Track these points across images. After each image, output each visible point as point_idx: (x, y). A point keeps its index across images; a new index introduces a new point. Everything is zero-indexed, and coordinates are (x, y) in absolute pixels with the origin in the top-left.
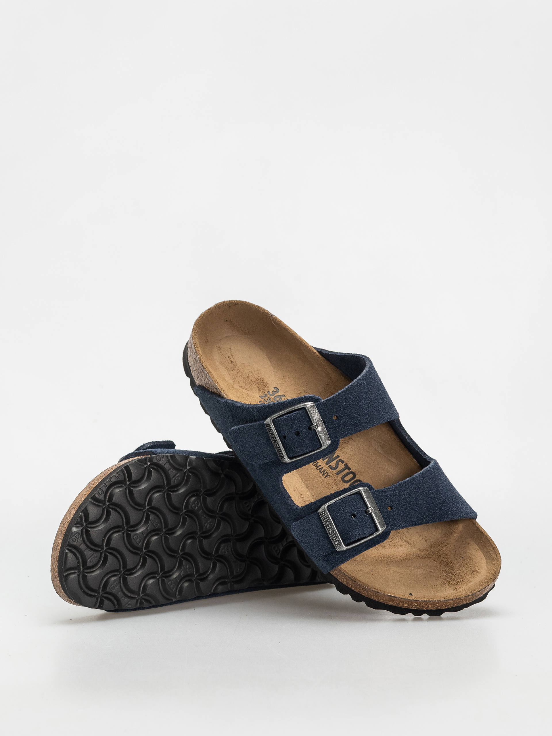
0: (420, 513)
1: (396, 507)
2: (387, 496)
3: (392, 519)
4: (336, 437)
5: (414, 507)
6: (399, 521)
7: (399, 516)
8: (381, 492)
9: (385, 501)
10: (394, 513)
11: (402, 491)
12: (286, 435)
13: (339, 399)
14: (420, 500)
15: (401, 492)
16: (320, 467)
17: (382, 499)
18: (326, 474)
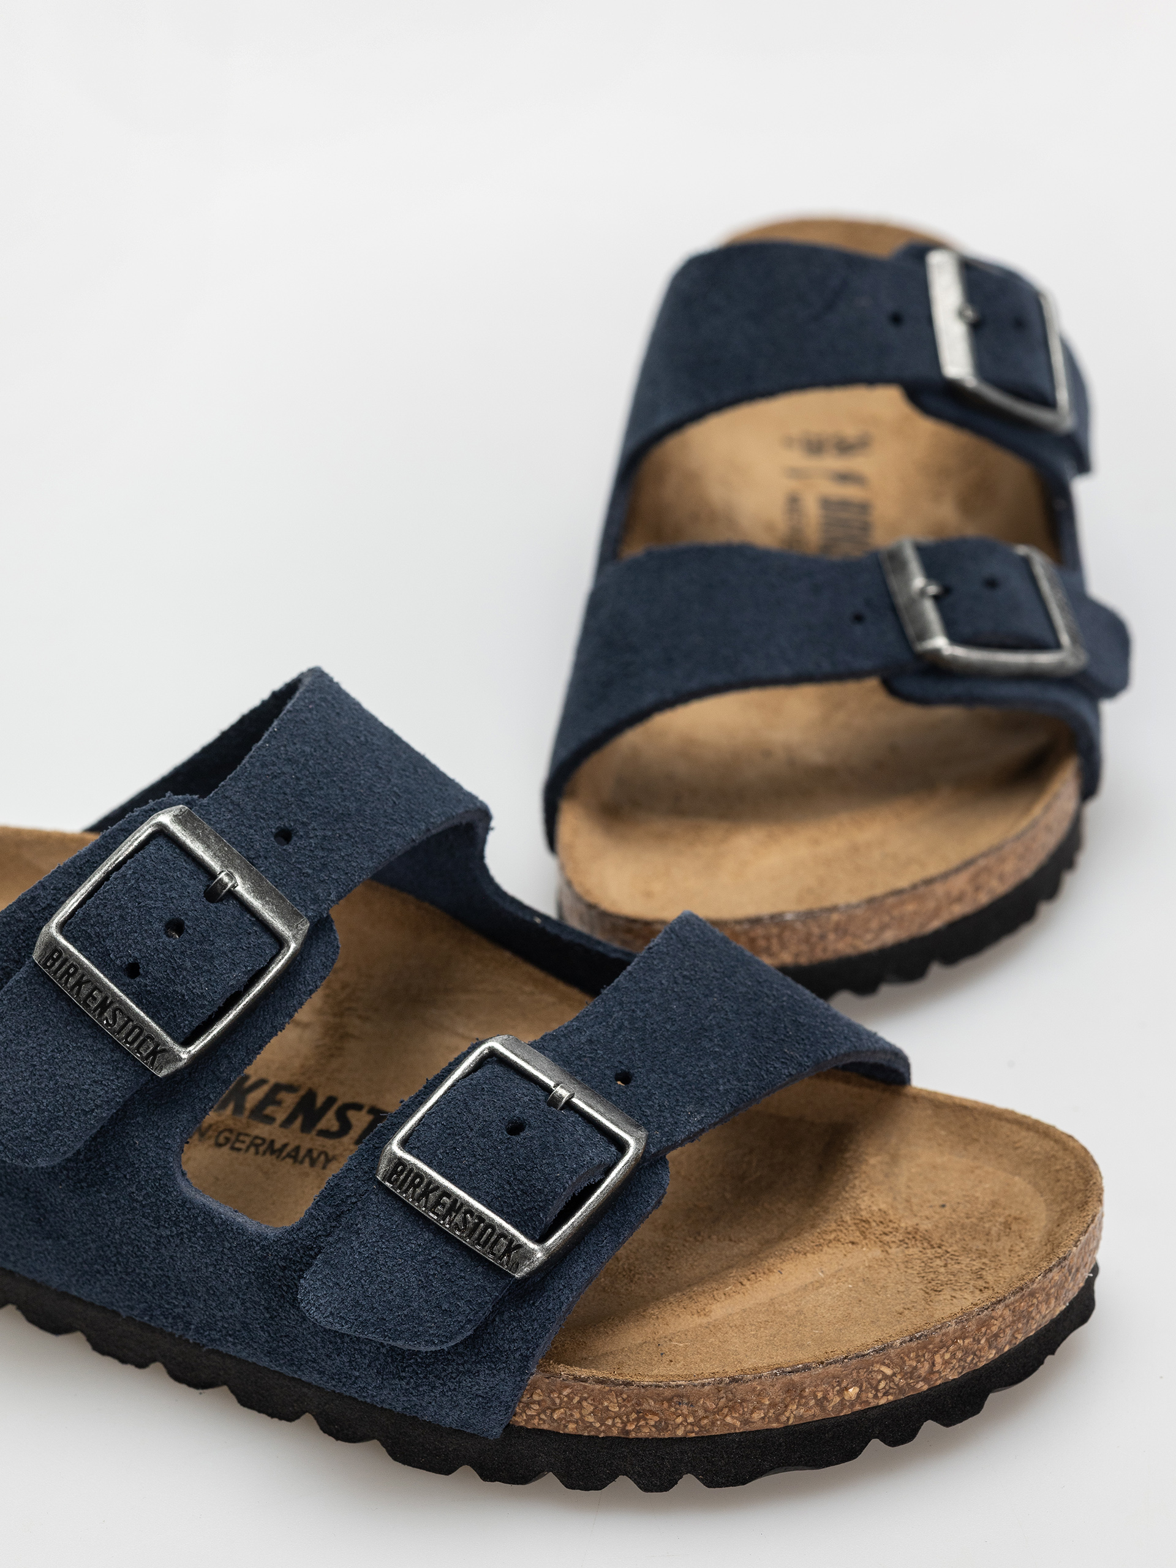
0: (736, 1055)
1: (644, 1066)
2: (590, 1041)
3: (651, 1107)
4: (315, 900)
5: (706, 1044)
6: (678, 1108)
7: (670, 1090)
8: (564, 1036)
9: (592, 1059)
10: (646, 1087)
11: (633, 1007)
12: (137, 954)
13: (267, 766)
14: (712, 1015)
15: (634, 1011)
16: (289, 1149)
17: (579, 1058)
18: (322, 1158)
